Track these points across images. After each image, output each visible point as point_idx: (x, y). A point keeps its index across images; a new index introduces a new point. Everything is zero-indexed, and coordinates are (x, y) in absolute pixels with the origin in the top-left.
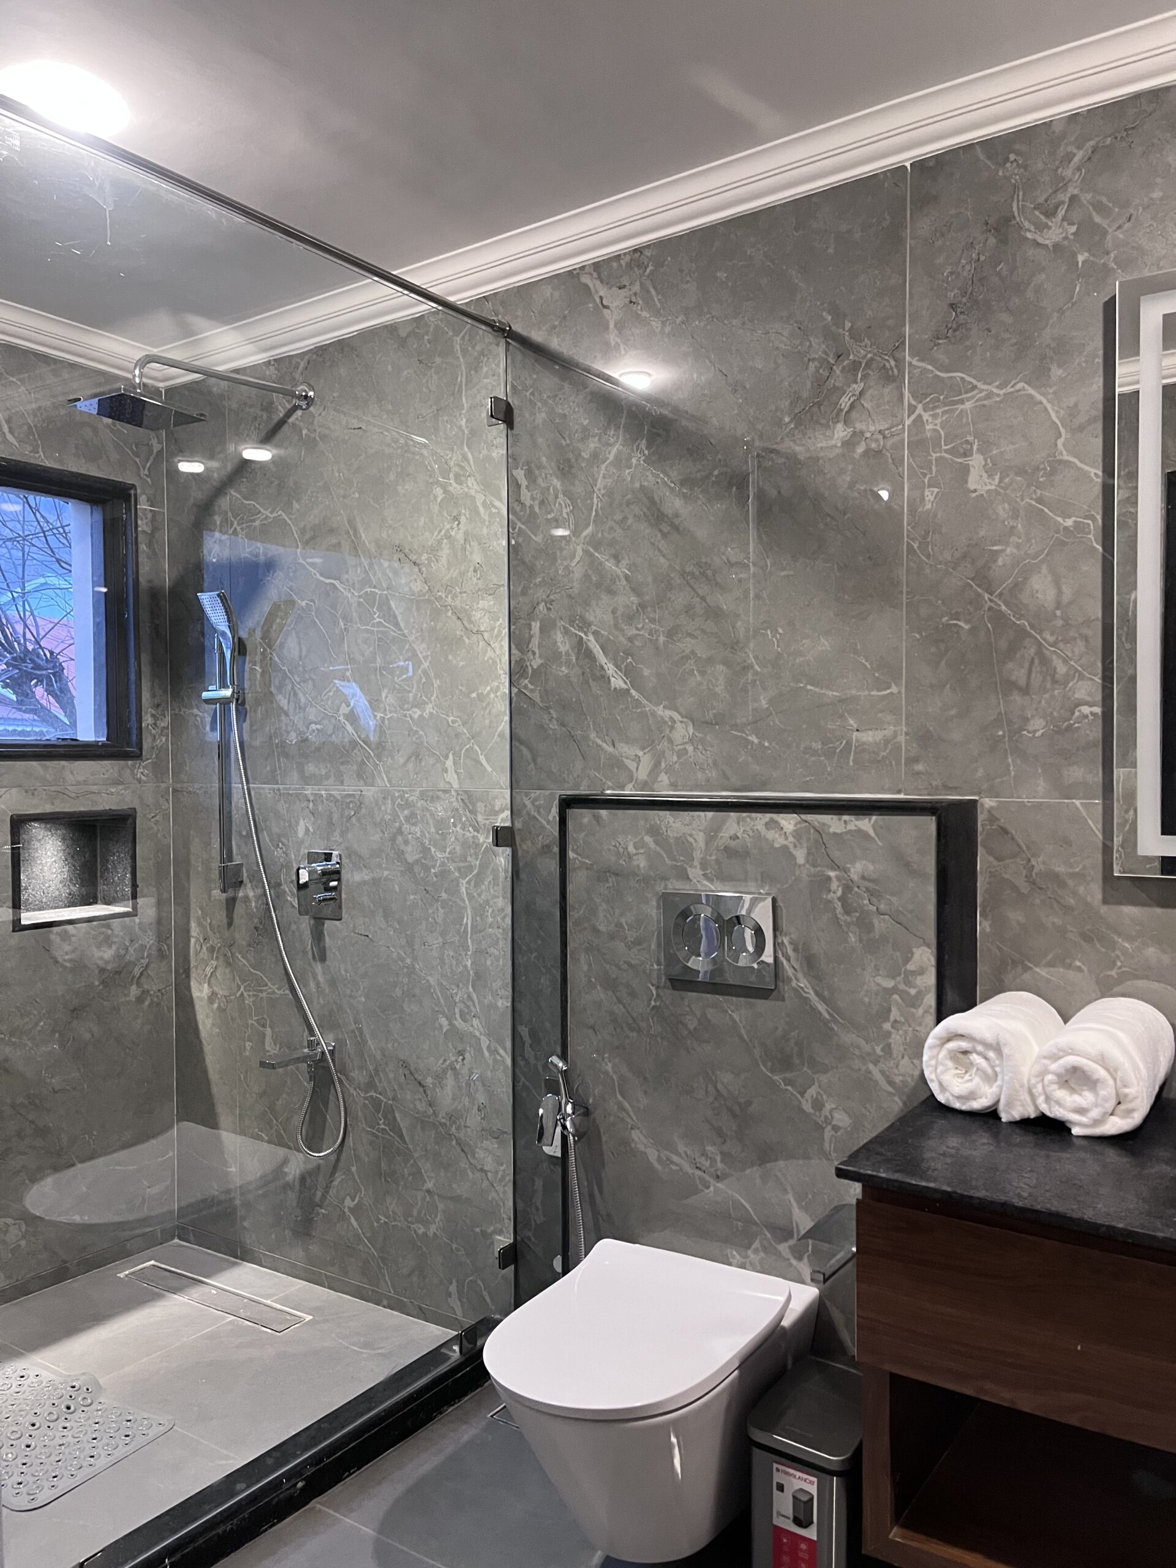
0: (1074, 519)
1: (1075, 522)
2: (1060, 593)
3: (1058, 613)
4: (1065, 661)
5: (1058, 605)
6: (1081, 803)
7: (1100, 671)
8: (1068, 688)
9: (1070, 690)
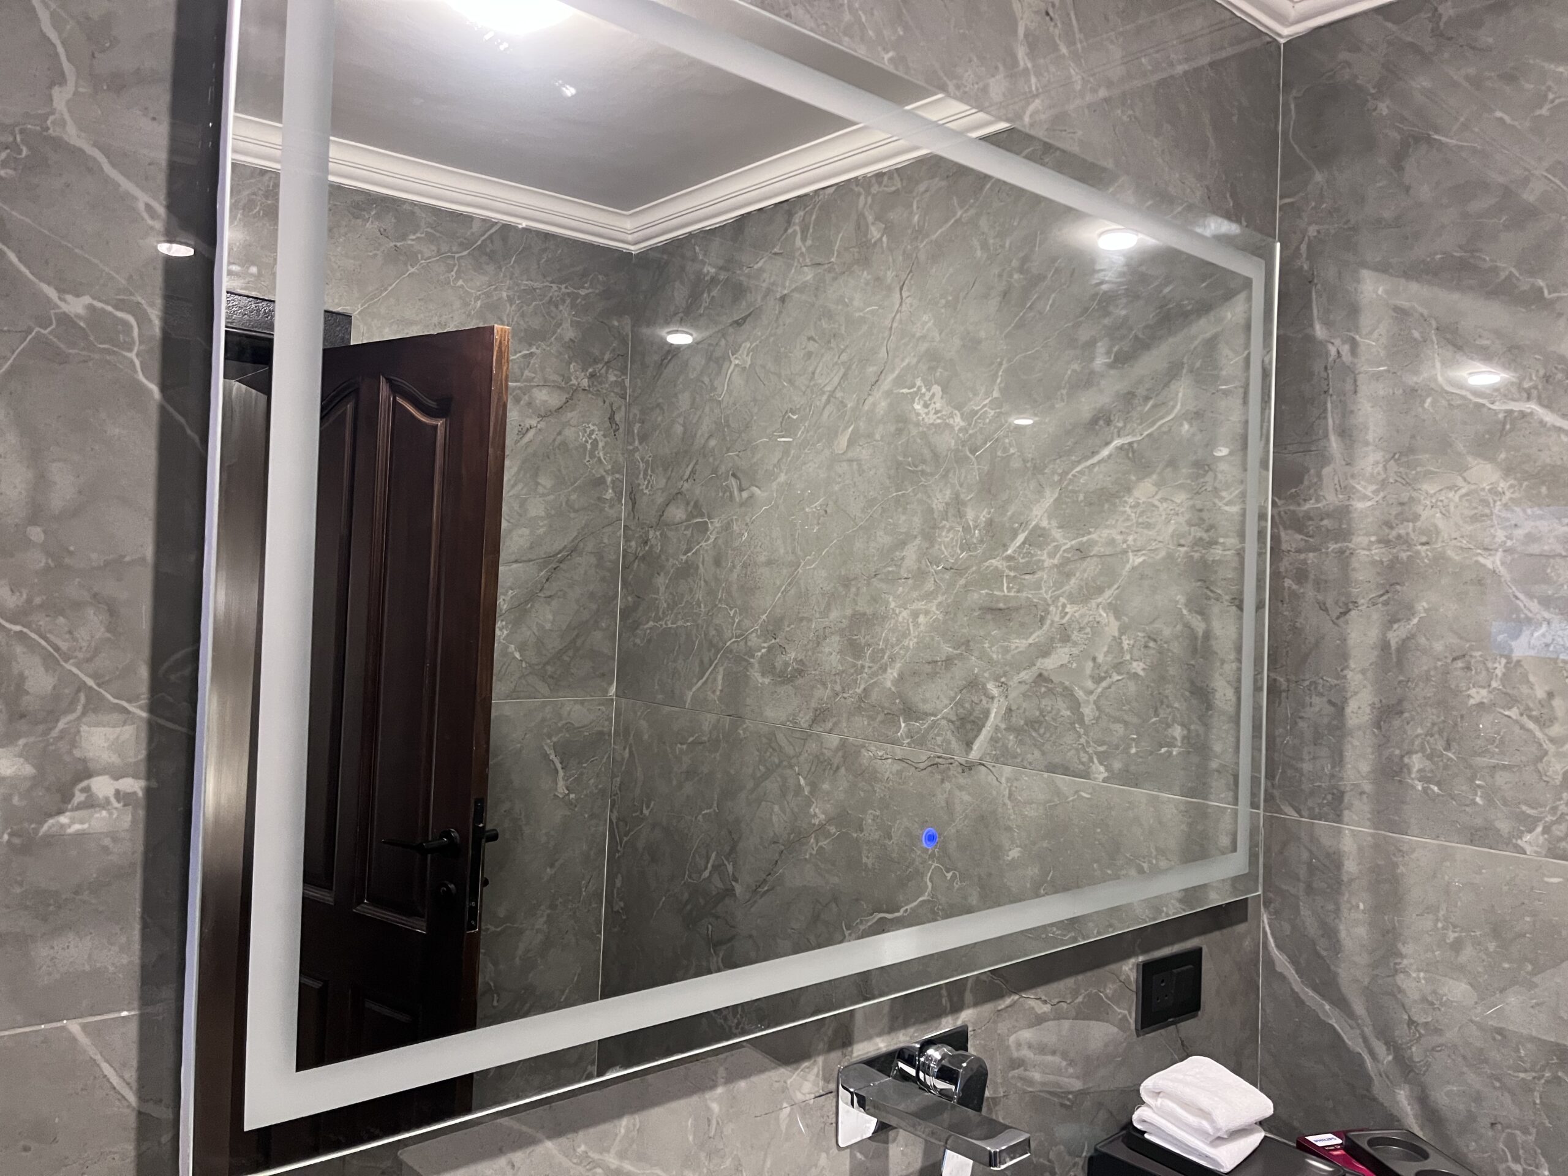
0: (87, 300)
1: (91, 308)
2: (41, 482)
3: (36, 533)
4: (50, 662)
5: (36, 513)
6: (84, 1027)
7: (144, 689)
8: (55, 733)
9: (60, 738)
